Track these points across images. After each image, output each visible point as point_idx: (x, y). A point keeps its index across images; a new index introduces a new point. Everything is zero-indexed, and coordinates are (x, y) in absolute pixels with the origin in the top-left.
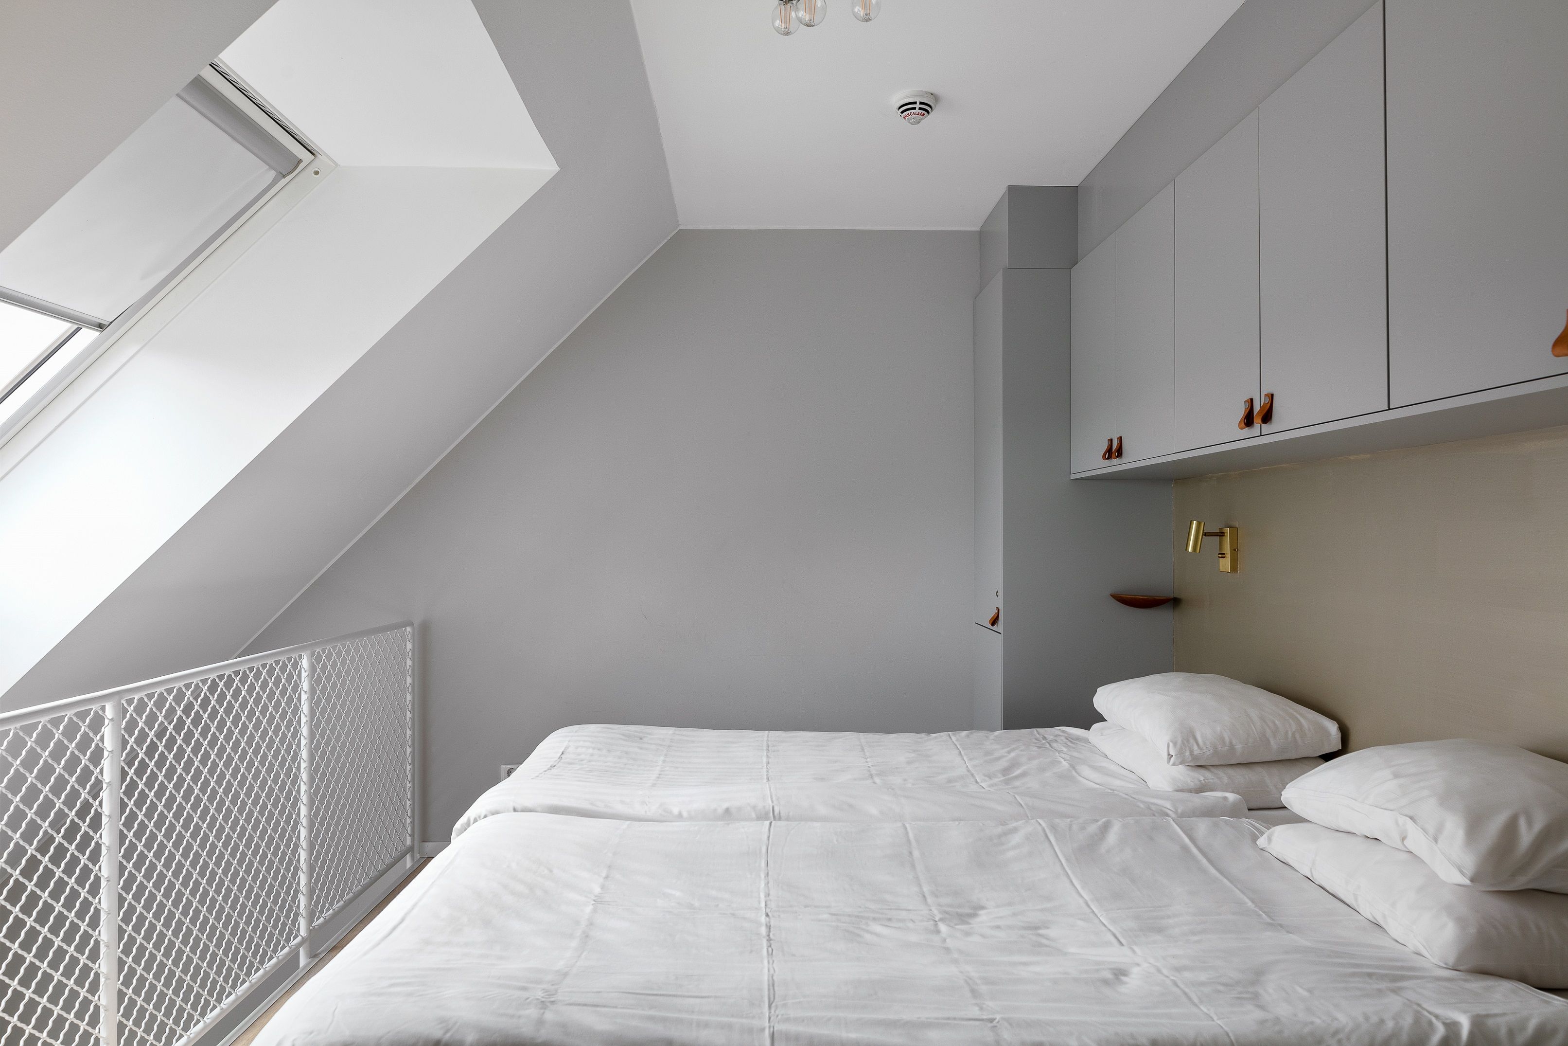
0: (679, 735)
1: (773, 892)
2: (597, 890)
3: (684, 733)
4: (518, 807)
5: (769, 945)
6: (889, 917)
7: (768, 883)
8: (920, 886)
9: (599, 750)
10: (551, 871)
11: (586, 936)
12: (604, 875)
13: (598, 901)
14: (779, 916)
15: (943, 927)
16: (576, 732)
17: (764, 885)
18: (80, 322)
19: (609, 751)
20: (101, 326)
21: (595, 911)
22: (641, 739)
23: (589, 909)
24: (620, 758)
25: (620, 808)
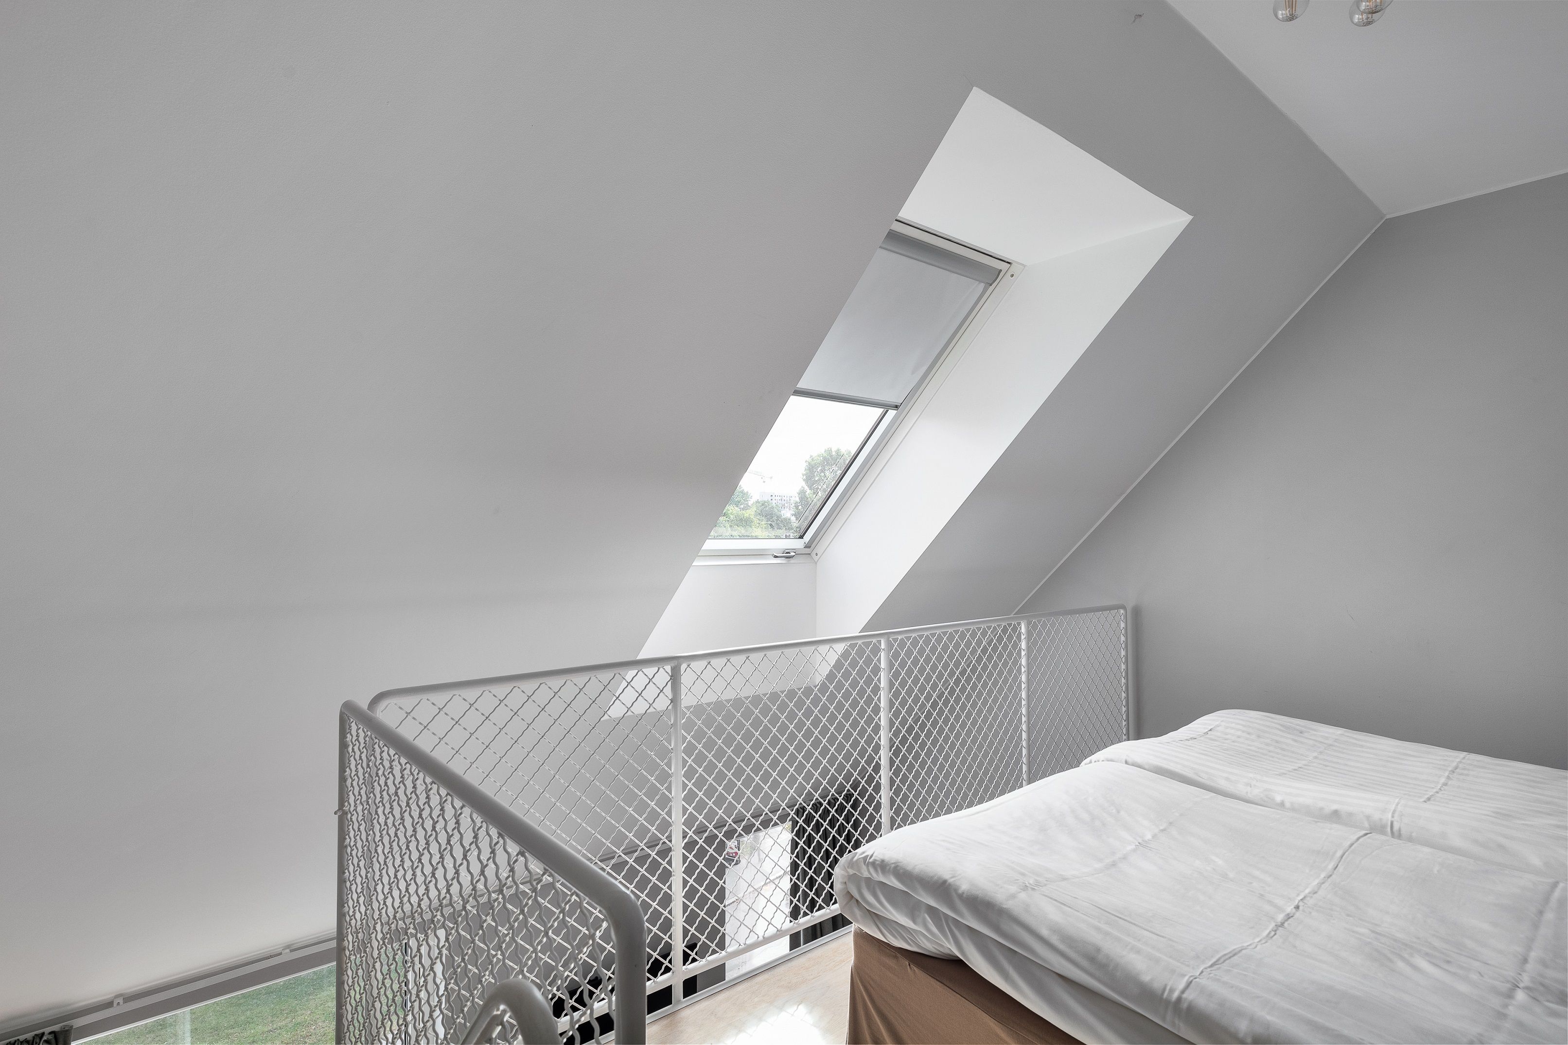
0: (1348, 736)
1: (1321, 893)
2: (1149, 836)
3: (1355, 736)
4: (1130, 760)
5: (1275, 929)
6: (1449, 959)
7: (1323, 883)
8: (1529, 948)
9: (1249, 734)
10: (1118, 812)
11: (1114, 864)
12: (1162, 828)
13: (1143, 845)
14: (1310, 913)
15: (1520, 996)
16: (1234, 715)
17: (1316, 883)
18: (887, 407)
19: (1259, 737)
20: (897, 407)
21: (1134, 850)
22: (1301, 733)
23: (1130, 848)
24: (1267, 745)
25: (1222, 784)
